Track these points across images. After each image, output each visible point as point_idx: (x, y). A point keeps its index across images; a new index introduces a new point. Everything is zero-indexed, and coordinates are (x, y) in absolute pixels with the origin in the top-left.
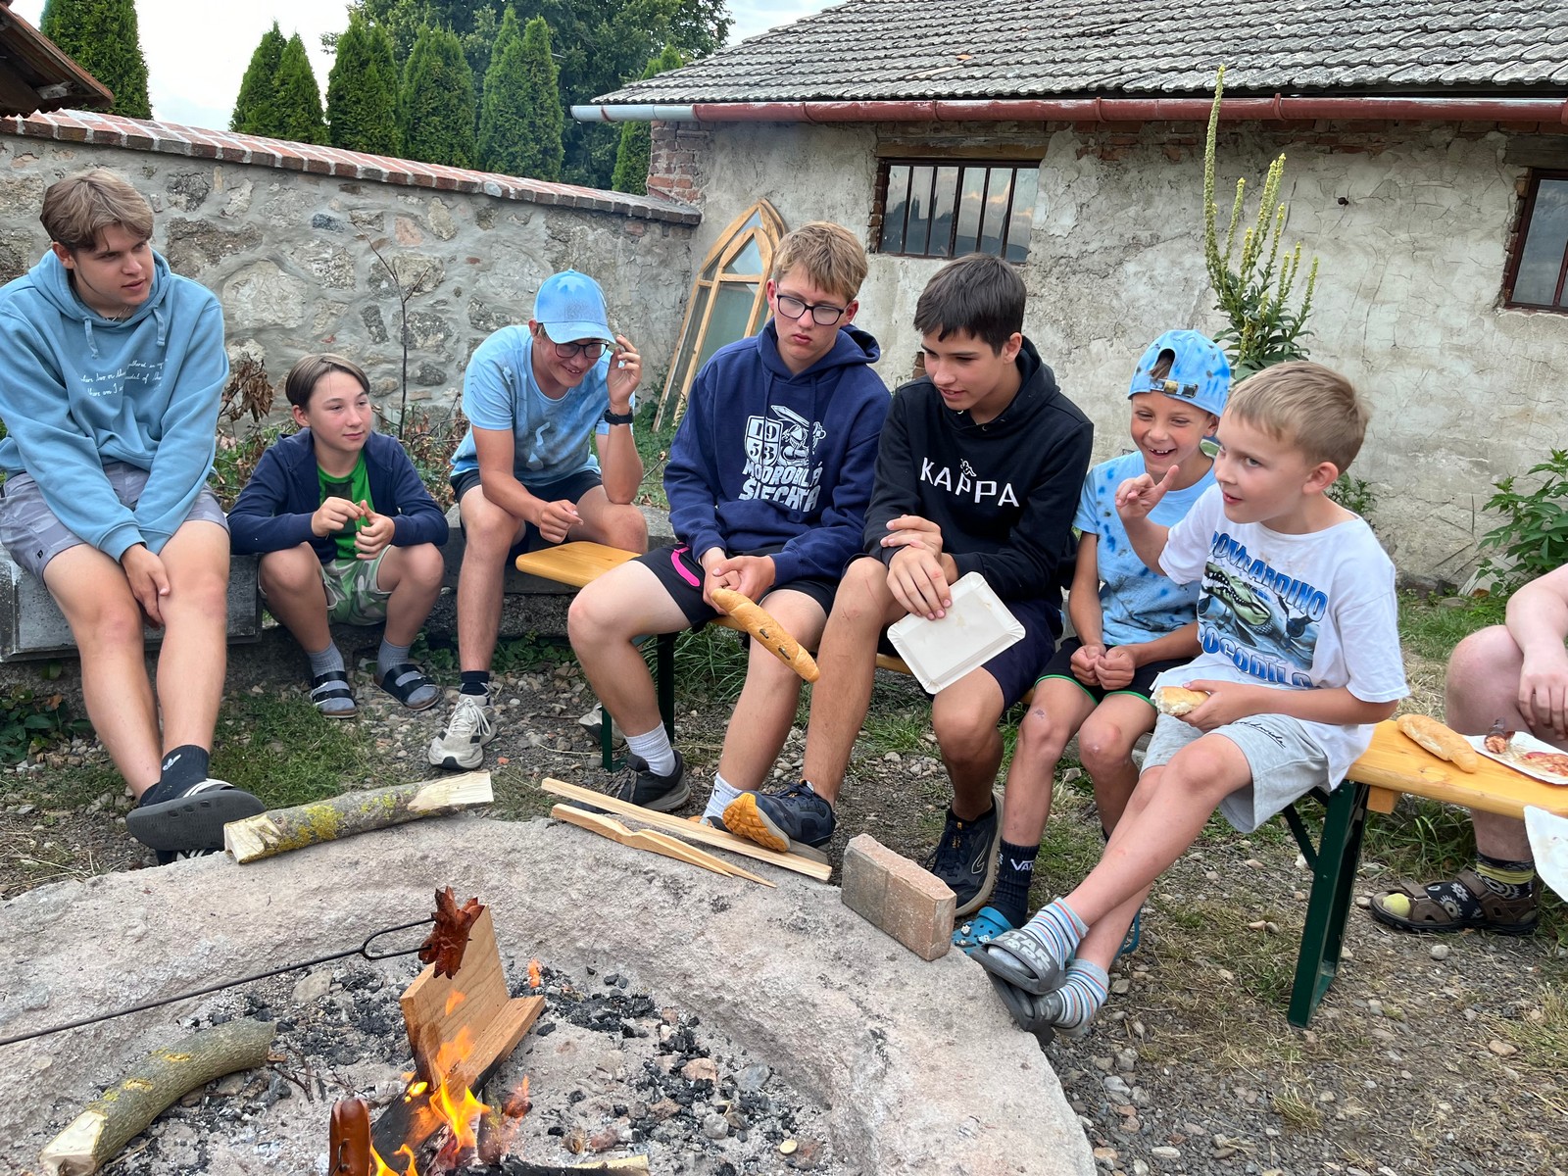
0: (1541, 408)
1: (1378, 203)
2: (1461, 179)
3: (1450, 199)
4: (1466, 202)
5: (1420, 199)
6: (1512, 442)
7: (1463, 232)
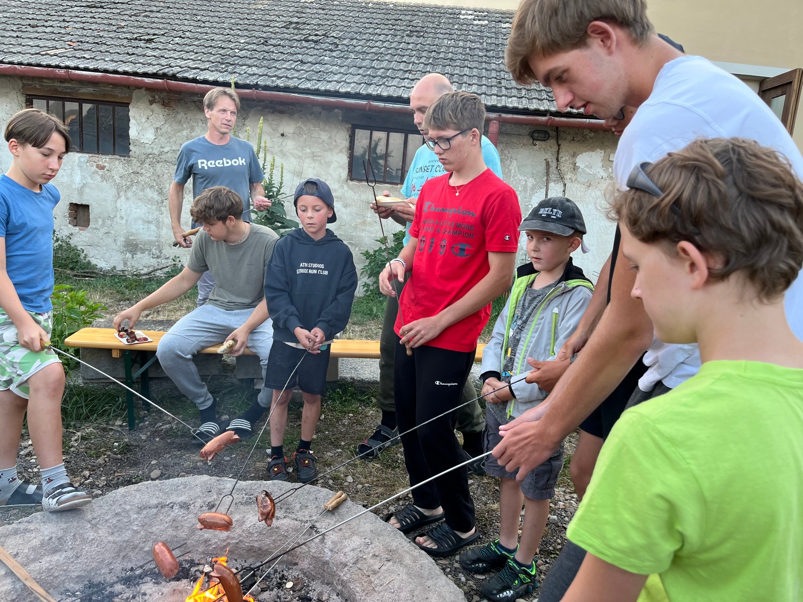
0: (369, 220)
1: (296, 137)
2: (327, 128)
3: (324, 136)
4: (330, 137)
5: (312, 136)
6: (361, 234)
7: (331, 150)
